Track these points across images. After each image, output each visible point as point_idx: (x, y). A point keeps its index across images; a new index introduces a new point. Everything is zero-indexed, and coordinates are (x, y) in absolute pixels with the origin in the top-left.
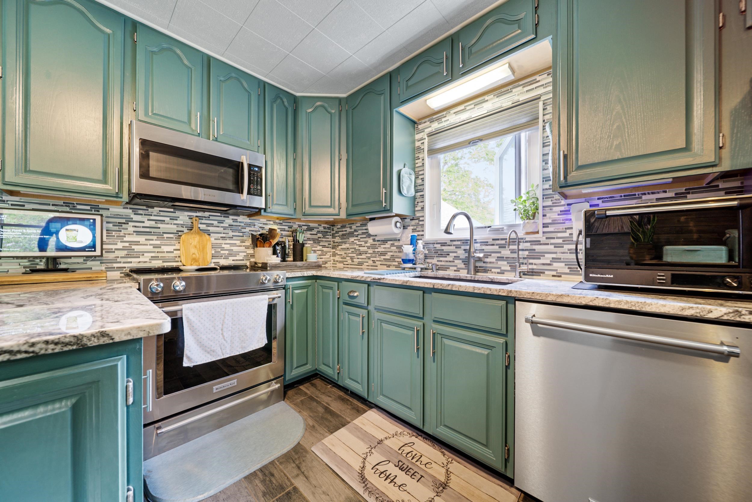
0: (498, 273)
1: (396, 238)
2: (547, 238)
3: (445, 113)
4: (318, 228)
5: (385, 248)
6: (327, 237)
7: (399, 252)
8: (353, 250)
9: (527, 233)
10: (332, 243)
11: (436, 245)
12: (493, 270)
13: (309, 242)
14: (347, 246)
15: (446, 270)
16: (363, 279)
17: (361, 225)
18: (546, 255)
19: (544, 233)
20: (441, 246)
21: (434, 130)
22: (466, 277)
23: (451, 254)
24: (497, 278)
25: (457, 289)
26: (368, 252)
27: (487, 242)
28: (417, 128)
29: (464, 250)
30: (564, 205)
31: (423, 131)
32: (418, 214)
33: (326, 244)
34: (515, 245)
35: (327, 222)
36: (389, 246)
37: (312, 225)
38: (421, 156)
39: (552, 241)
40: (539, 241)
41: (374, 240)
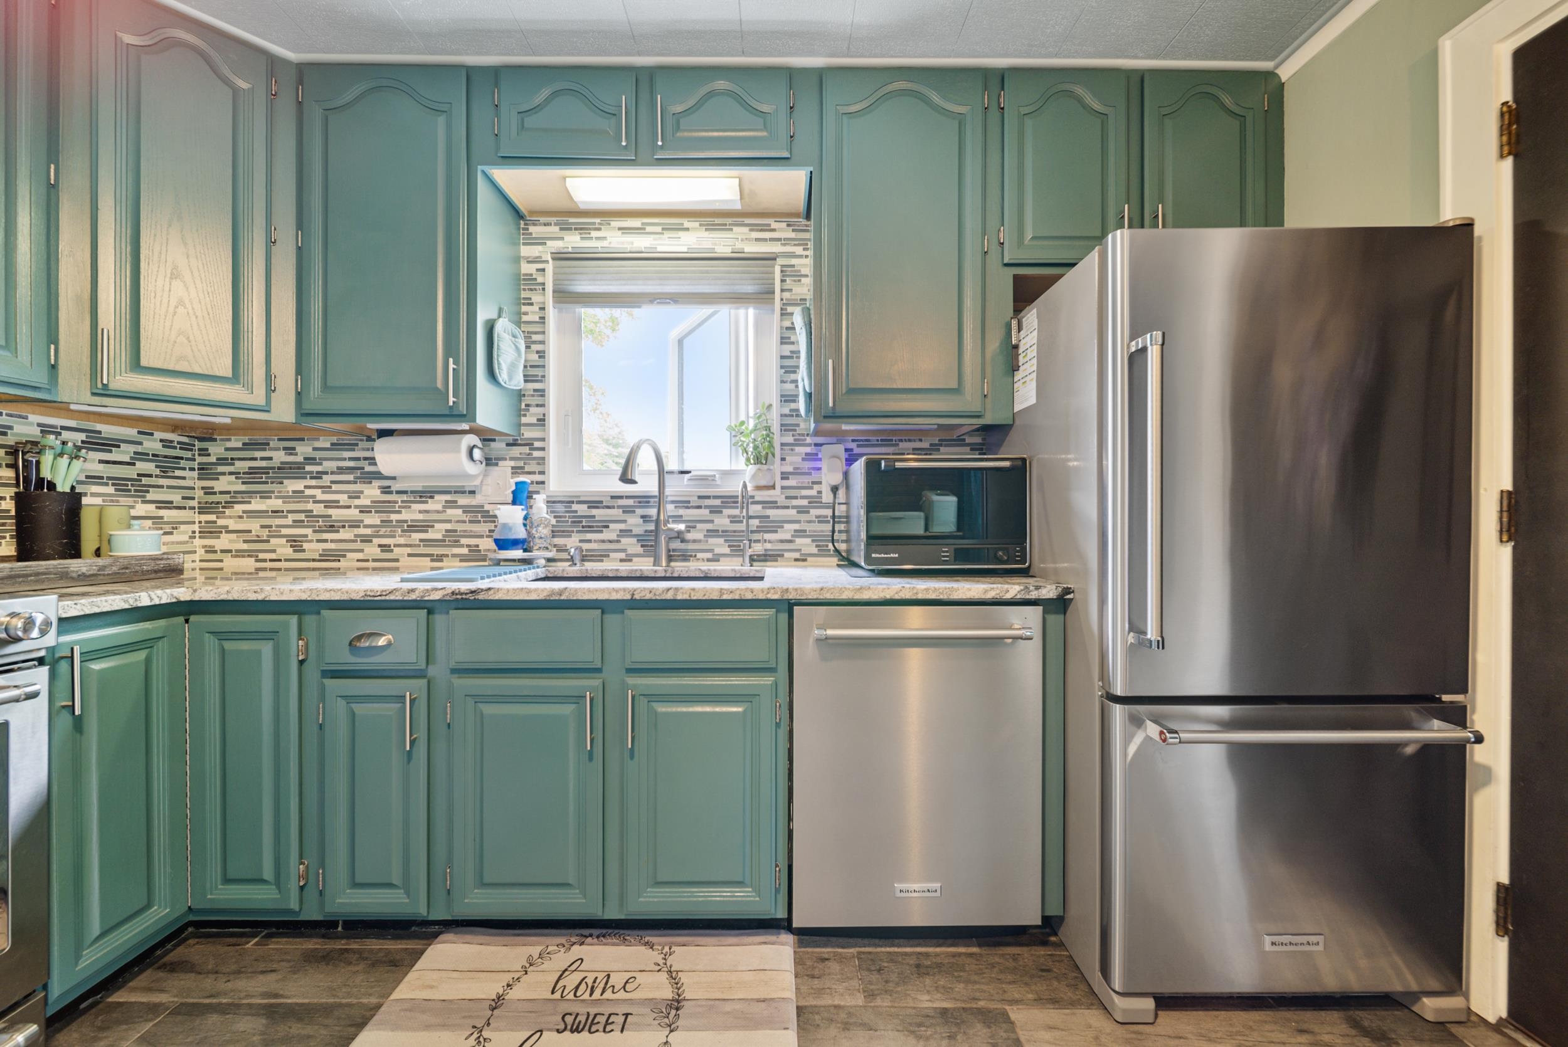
0: (709, 560)
1: (463, 486)
2: (787, 498)
3: (597, 220)
4: (140, 443)
5: (427, 512)
6: (178, 473)
7: (470, 522)
8: (302, 517)
9: (758, 488)
10: (199, 493)
11: (575, 507)
12: (699, 555)
13: (95, 489)
14: (275, 503)
15: (602, 561)
16: (413, 597)
17: (332, 444)
18: (787, 526)
19: (783, 488)
20: (589, 507)
21: (570, 250)
22: (656, 571)
23: (612, 526)
24: (715, 570)
25: (686, 597)
26: (362, 521)
27: (689, 502)
28: (524, 229)
29: (642, 517)
30: (809, 445)
31: (541, 241)
32: (528, 434)
33: (176, 497)
34: (737, 507)
35: (176, 426)
36: (439, 507)
37: (108, 430)
38: (536, 298)
39: (795, 502)
40: (776, 502)
41: (386, 490)
